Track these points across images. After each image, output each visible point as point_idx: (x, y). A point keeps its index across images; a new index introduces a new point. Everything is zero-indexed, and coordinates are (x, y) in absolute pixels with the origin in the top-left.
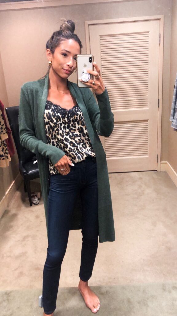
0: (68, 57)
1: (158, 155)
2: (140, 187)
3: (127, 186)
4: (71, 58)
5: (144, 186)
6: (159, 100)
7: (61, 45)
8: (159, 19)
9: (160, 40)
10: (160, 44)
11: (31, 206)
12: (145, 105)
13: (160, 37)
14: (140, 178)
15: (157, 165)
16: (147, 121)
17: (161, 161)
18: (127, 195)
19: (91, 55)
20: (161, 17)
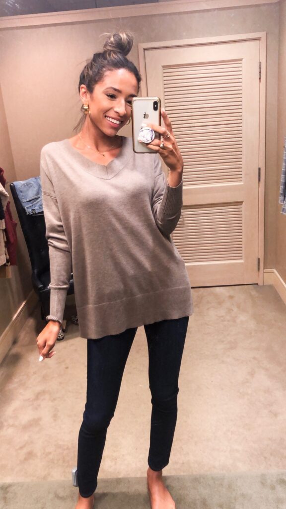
0: (117, 99)
1: (259, 259)
2: (230, 310)
3: (208, 309)
4: (123, 101)
5: (235, 309)
6: (259, 169)
7: (105, 78)
8: (259, 39)
9: (260, 72)
10: (260, 79)
12: (237, 178)
13: (260, 68)
14: (231, 297)
15: (258, 275)
16: (240, 204)
17: (264, 269)
18: (208, 325)
19: (156, 99)
20: (262, 35)
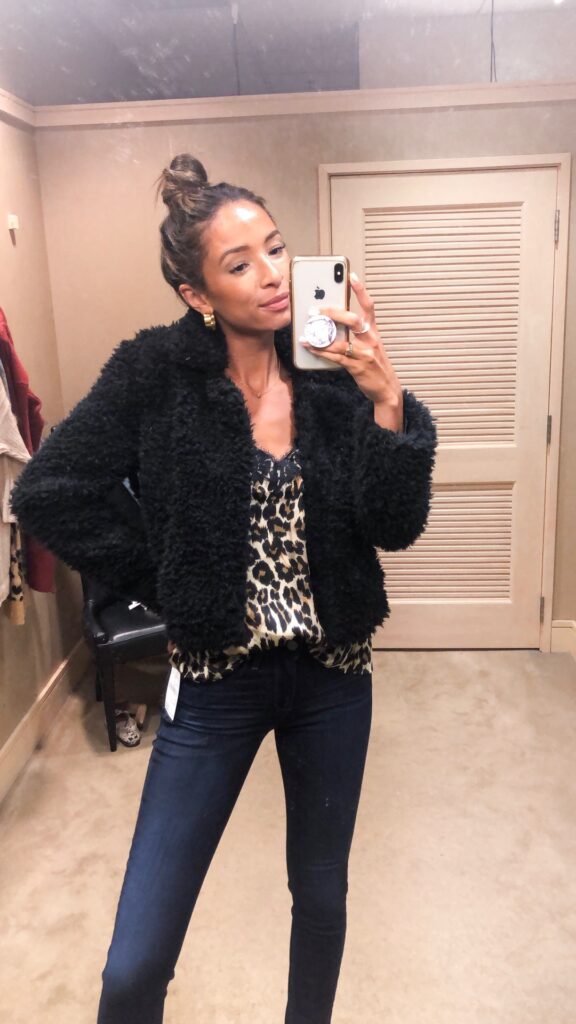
1: (542, 600)
2: (480, 702)
3: (437, 696)
5: (493, 701)
6: (550, 419)
8: (556, 166)
9: (557, 230)
10: (556, 242)
11: (113, 749)
12: (505, 434)
13: (557, 222)
14: (484, 674)
15: (541, 632)
16: (510, 486)
17: (553, 619)
18: (435, 730)
19: (341, 259)
20: (563, 158)
